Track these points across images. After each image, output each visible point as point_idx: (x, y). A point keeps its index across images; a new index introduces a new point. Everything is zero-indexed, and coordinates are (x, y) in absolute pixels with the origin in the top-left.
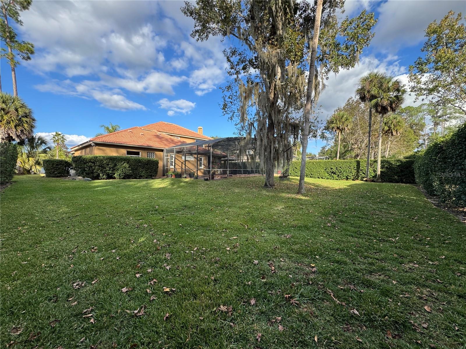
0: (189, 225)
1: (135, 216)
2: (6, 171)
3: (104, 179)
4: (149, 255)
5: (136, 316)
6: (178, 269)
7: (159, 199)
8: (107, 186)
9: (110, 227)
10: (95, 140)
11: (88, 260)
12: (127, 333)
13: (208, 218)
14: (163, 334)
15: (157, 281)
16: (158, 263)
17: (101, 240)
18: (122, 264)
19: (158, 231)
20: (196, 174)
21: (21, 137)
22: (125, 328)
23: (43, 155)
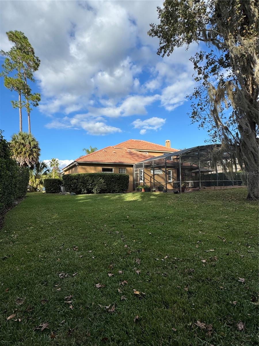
0: (160, 234)
1: (109, 224)
2: (23, 188)
3: (85, 193)
4: (121, 258)
5: (108, 312)
6: (148, 275)
7: (130, 210)
8: (87, 199)
9: (88, 232)
10: (78, 161)
11: (70, 257)
12: (99, 326)
13: (179, 229)
14: (133, 335)
15: (127, 283)
16: (128, 266)
17: (81, 241)
18: (97, 263)
19: (128, 237)
20: (165, 188)
21: (32, 163)
22: (97, 321)
23: (44, 176)
